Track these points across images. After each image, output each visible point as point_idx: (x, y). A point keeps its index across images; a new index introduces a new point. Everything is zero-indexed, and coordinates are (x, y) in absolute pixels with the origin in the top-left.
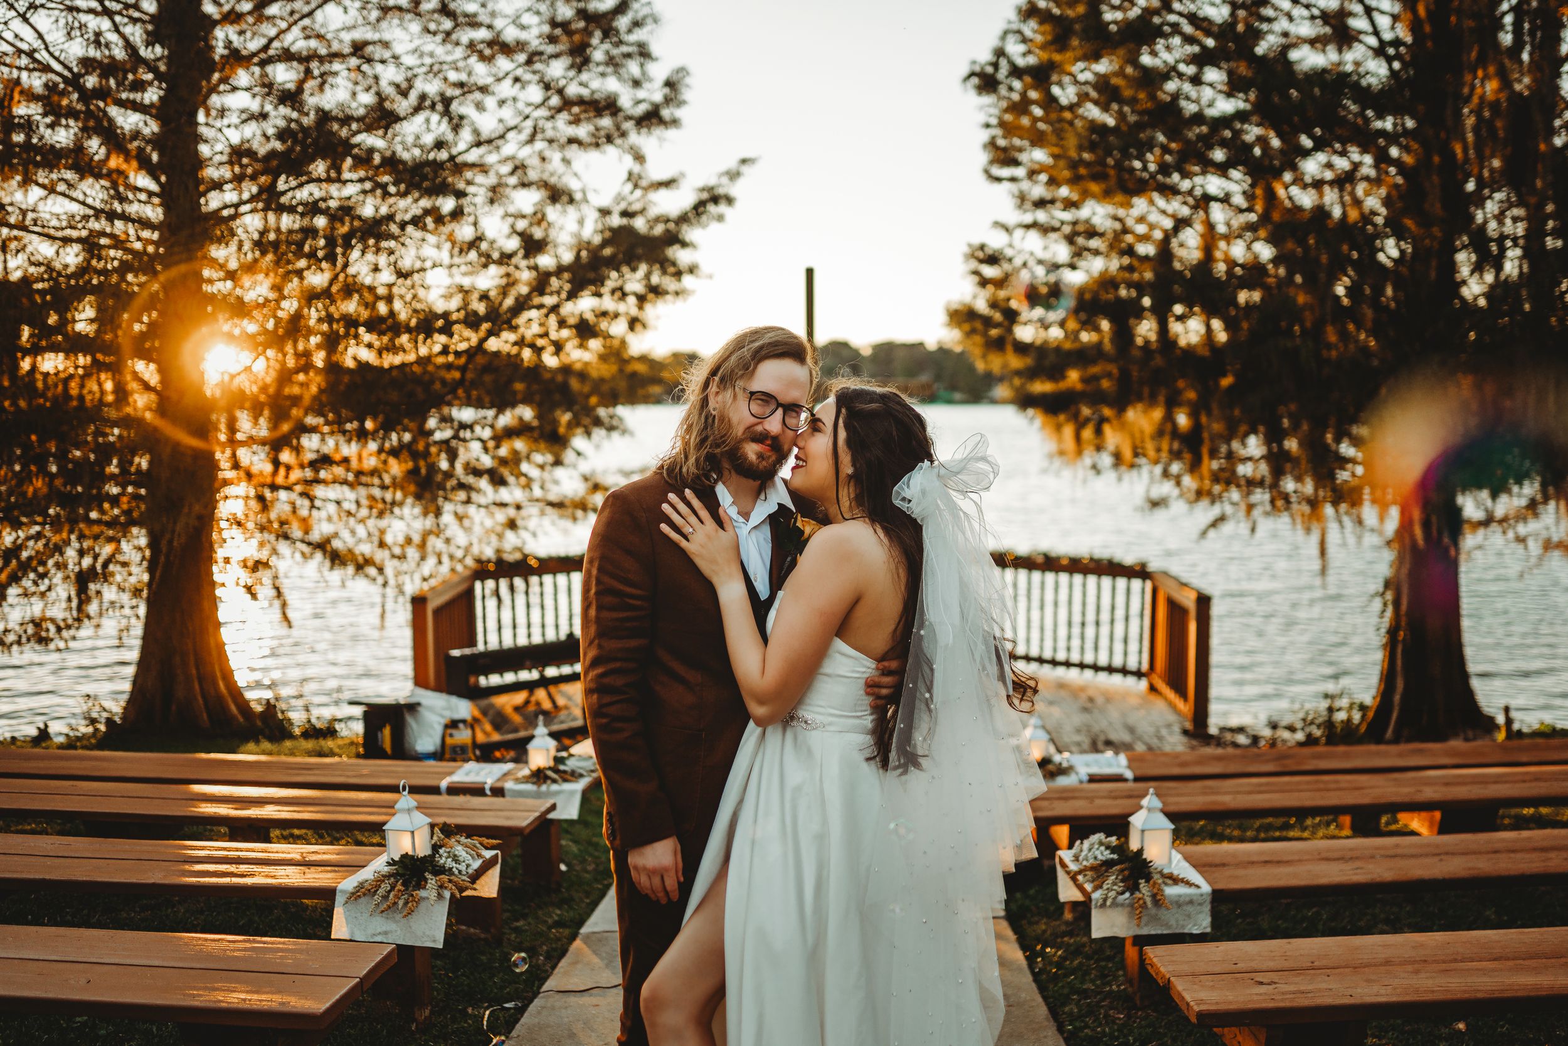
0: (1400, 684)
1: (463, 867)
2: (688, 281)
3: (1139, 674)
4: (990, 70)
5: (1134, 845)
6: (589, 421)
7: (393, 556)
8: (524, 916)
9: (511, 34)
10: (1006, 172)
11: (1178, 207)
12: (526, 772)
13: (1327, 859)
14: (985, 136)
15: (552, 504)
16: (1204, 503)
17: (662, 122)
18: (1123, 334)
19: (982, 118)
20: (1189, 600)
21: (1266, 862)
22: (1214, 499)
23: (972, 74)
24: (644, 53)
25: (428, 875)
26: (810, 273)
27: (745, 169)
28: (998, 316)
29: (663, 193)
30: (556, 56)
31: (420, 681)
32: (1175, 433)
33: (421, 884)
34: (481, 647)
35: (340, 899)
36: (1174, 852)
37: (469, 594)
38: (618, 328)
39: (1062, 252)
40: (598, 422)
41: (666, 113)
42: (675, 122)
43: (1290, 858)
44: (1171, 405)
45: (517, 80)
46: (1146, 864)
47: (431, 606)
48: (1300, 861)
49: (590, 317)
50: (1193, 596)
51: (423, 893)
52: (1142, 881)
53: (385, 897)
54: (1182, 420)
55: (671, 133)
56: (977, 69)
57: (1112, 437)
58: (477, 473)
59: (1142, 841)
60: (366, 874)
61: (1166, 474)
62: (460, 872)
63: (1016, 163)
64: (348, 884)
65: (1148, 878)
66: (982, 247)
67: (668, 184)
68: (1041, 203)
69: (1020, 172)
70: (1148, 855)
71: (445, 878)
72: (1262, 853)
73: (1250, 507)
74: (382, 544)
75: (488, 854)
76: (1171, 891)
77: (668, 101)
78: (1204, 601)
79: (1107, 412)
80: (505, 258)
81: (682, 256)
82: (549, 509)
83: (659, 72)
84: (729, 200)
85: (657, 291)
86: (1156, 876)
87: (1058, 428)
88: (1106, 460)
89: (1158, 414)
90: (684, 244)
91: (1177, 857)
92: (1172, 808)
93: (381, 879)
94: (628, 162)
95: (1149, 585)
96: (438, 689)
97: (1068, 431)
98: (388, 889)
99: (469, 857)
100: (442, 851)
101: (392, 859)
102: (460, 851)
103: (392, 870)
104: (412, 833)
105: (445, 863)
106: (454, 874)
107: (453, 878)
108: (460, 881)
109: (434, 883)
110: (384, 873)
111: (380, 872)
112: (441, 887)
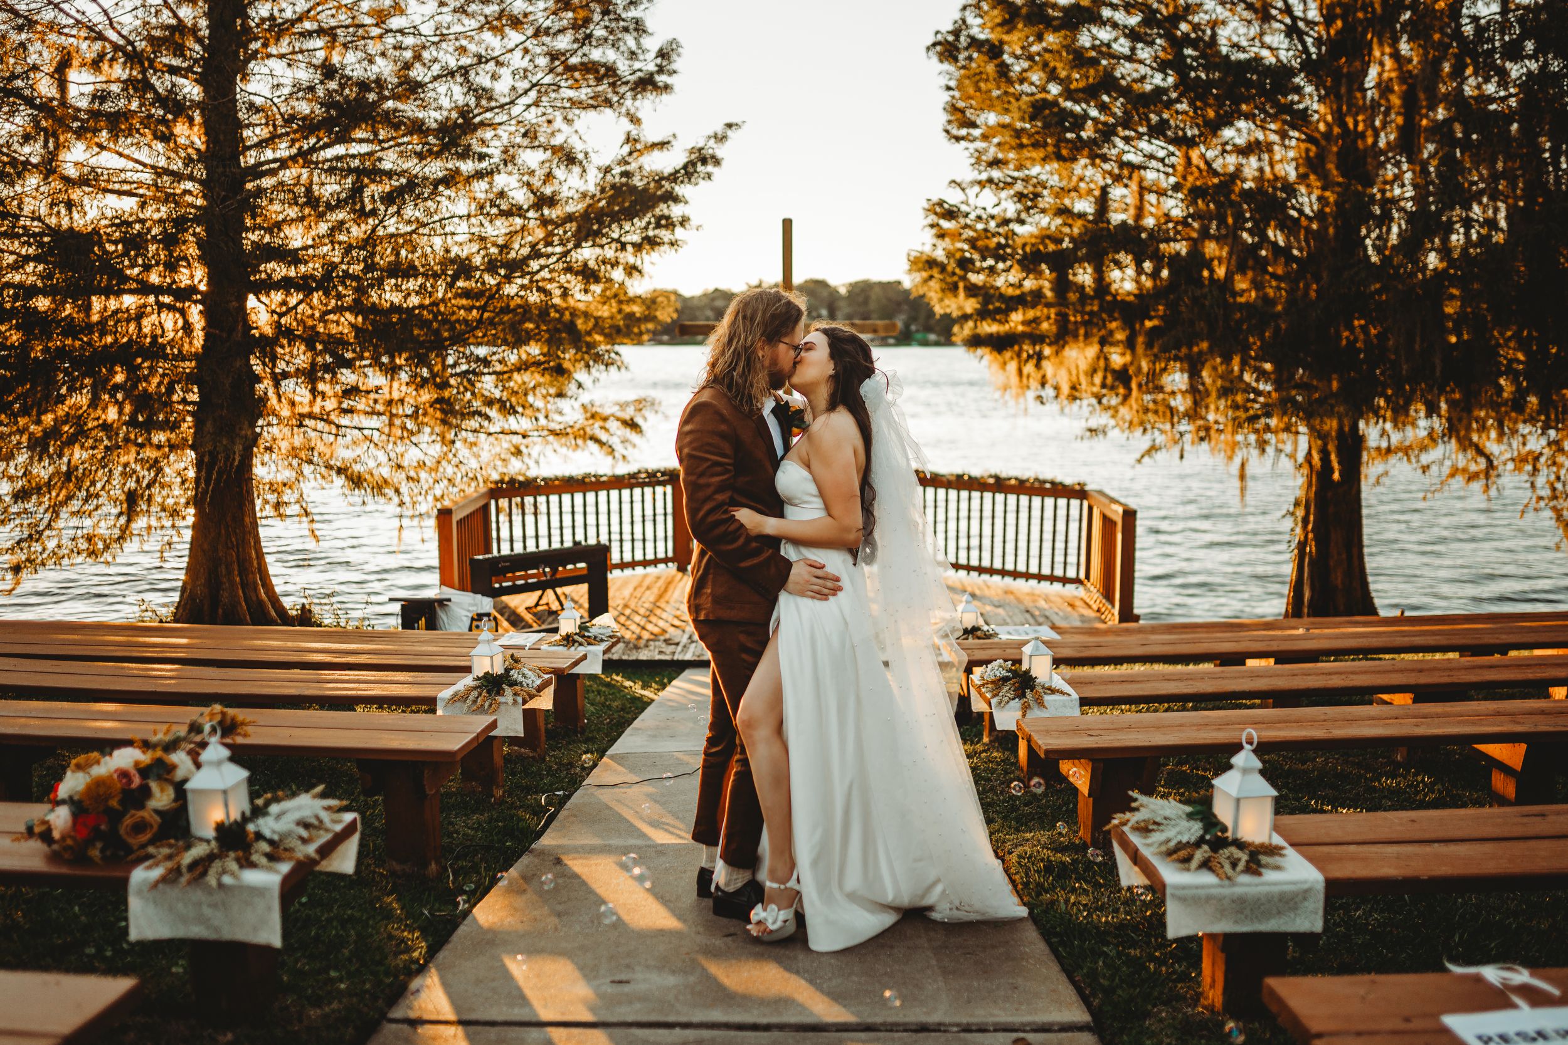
1: (530, 683)
2: (679, 232)
3: (1076, 582)
4: (951, 38)
5: (1025, 667)
6: (592, 357)
7: (409, 478)
10: (957, 132)
12: (557, 638)
14: (946, 97)
15: (553, 432)
16: (1138, 432)
17: (656, 87)
18: (1063, 281)
19: (944, 81)
20: (1118, 514)
22: (1146, 428)
23: (934, 45)
24: (639, 28)
25: (505, 687)
26: (787, 224)
27: (729, 133)
28: (954, 265)
29: (656, 153)
30: (562, 31)
31: (444, 582)
32: (1108, 369)
33: (500, 692)
34: (495, 553)
35: (440, 705)
36: (1053, 673)
37: (486, 508)
38: (618, 275)
39: (1011, 208)
40: (598, 358)
41: (661, 79)
42: (667, 88)
44: (1105, 344)
45: (526, 51)
46: (1033, 679)
47: (456, 518)
49: (592, 264)
50: (1120, 510)
51: (501, 699)
52: (1029, 691)
53: (475, 702)
54: (1116, 358)
55: (665, 97)
56: (939, 37)
57: (1052, 373)
58: (489, 402)
59: (1030, 664)
60: (459, 687)
62: (528, 685)
63: (973, 125)
64: (446, 694)
65: (1032, 688)
66: (941, 203)
67: (663, 145)
68: (995, 163)
69: (977, 132)
70: (1033, 673)
71: (518, 688)
73: (1178, 436)
75: (544, 677)
76: (1050, 697)
77: (661, 70)
78: (1130, 515)
79: (1047, 351)
80: (516, 211)
81: (676, 211)
82: (551, 438)
83: (652, 44)
84: (717, 162)
85: (652, 243)
86: (1038, 688)
87: (1004, 364)
89: (1092, 351)
90: (676, 199)
91: (1055, 675)
93: (470, 690)
94: (625, 125)
95: (1086, 504)
96: (462, 588)
97: (1012, 366)
98: (477, 695)
99: (534, 676)
100: (512, 672)
101: (477, 676)
102: (527, 671)
103: (476, 683)
104: (491, 657)
105: (517, 678)
106: (523, 686)
107: (525, 688)
108: (530, 691)
109: (509, 692)
110: (471, 686)
111: (468, 685)
112: (515, 694)
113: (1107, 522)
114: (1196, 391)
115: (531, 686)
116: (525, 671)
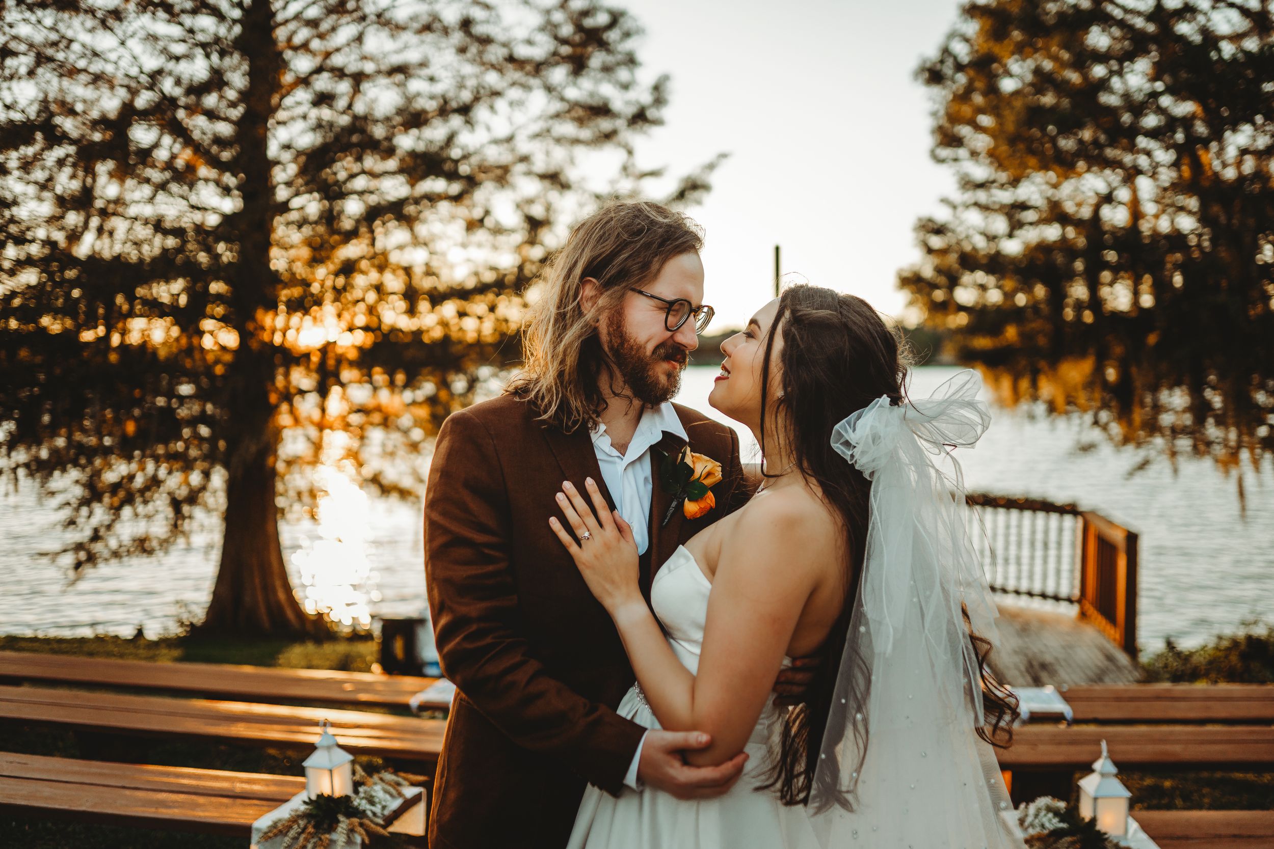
1: (378, 809)
3: (1070, 600)
4: (937, 66)
5: (1086, 812)
9: (522, 51)
10: (944, 152)
11: (1114, 177)
16: (1130, 448)
17: (646, 121)
18: (1057, 297)
20: (1118, 537)
21: (1235, 836)
22: (1139, 445)
23: (921, 69)
24: (631, 61)
25: (341, 818)
26: (777, 249)
27: (720, 162)
28: (942, 280)
30: (558, 64)
32: (1105, 385)
33: (332, 827)
35: (255, 838)
36: (1131, 821)
39: (1000, 224)
41: (651, 113)
42: (658, 122)
44: (1101, 359)
46: (1099, 835)
50: (1121, 534)
51: (333, 836)
54: (1111, 374)
55: (655, 130)
56: (926, 64)
57: (1047, 389)
59: (1095, 809)
60: (283, 812)
61: (1096, 423)
62: (374, 814)
63: (959, 144)
64: (263, 822)
66: (930, 220)
67: (654, 174)
68: (981, 186)
69: (963, 153)
70: (1102, 825)
71: (356, 821)
72: (1228, 824)
73: (1174, 454)
75: (410, 792)
77: (654, 103)
78: (1132, 539)
79: (1042, 364)
83: (645, 77)
84: (707, 188)
87: (997, 380)
89: (1088, 366)
91: (1134, 826)
92: (1120, 758)
93: (294, 820)
94: (622, 156)
95: (1080, 522)
97: (1006, 382)
98: (299, 830)
99: (388, 797)
100: (361, 789)
101: (310, 799)
102: (378, 791)
103: (307, 809)
104: (331, 771)
105: (359, 805)
106: (367, 817)
107: (366, 821)
108: (372, 825)
109: (345, 827)
110: (299, 813)
111: (296, 811)
112: (352, 831)
113: (1106, 548)
114: (1200, 410)
115: (379, 814)
116: (375, 791)
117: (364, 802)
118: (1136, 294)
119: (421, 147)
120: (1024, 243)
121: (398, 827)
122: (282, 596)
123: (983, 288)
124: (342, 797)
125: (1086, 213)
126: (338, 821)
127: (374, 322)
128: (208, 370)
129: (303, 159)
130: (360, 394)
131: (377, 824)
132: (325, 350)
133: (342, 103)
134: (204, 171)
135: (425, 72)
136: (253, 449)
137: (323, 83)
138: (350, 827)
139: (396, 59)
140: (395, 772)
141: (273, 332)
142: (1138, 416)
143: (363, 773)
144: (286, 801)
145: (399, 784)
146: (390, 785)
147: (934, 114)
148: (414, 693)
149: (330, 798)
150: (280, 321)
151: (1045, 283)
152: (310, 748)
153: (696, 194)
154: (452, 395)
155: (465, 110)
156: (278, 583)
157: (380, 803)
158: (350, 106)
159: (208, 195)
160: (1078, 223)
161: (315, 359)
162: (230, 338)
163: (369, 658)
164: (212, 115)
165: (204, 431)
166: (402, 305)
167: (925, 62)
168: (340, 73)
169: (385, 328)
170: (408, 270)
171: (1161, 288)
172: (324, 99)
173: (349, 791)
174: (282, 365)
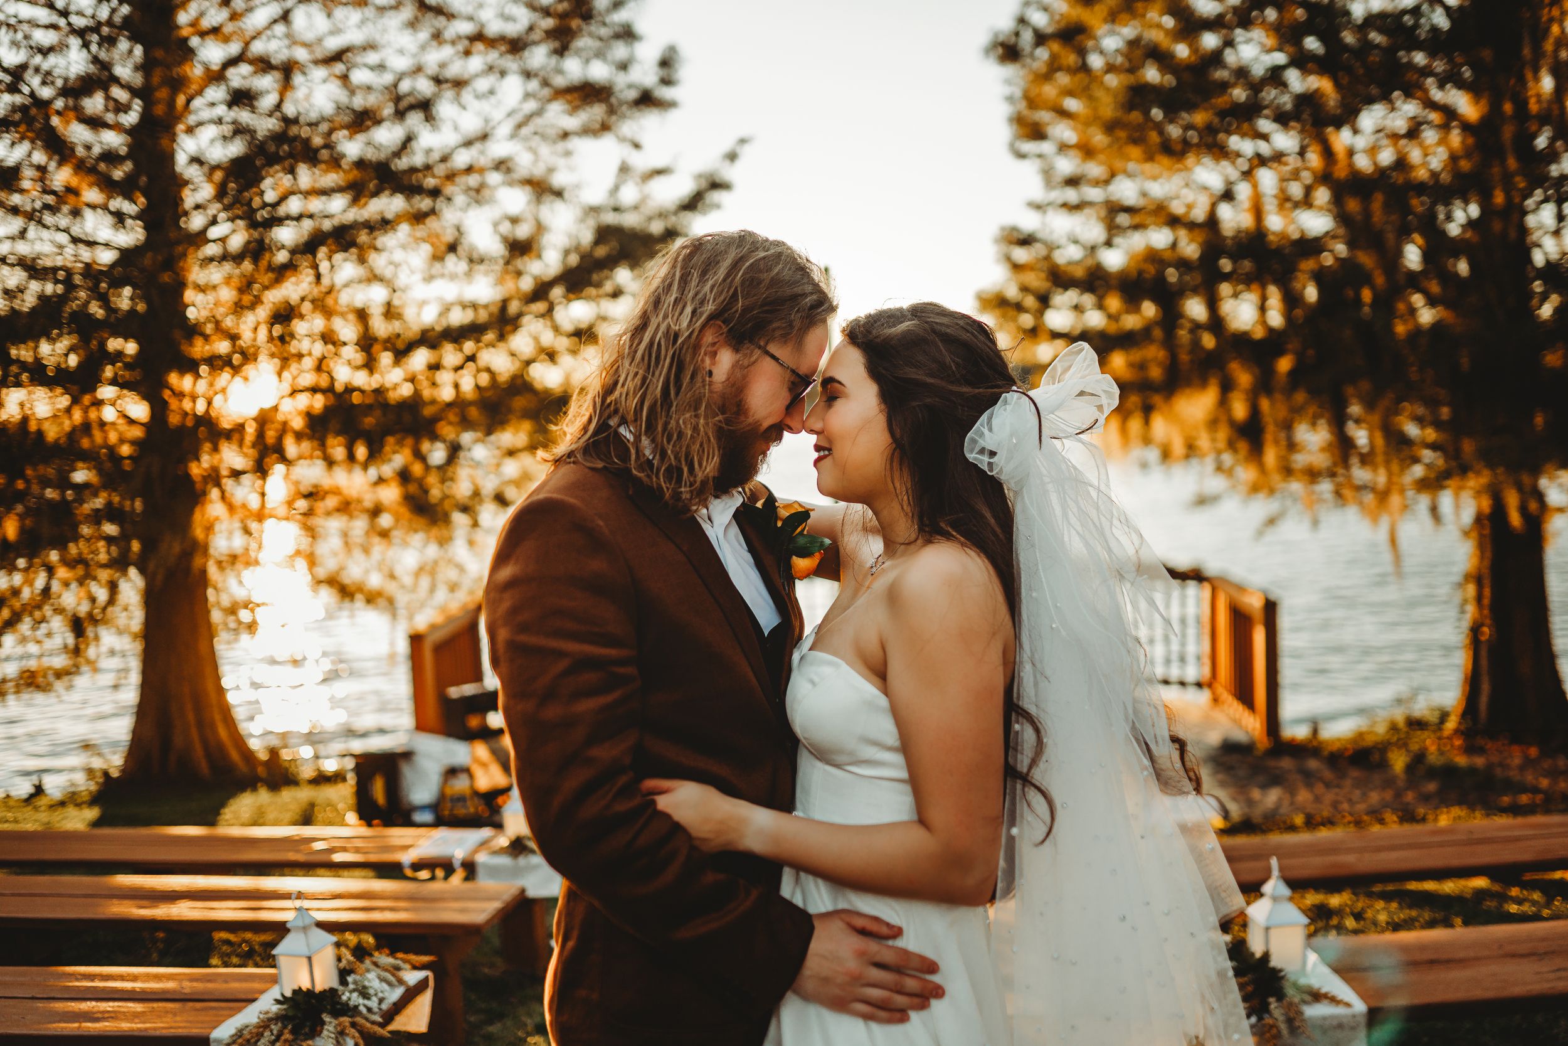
0: (1486, 687)
1: (373, 1003)
3: (1199, 685)
4: (1011, 39)
5: (1256, 946)
7: (402, 589)
8: (501, 1017)
9: (495, 27)
10: (1029, 147)
11: (1226, 169)
12: (503, 841)
13: (1514, 956)
14: (1009, 109)
16: (1260, 497)
17: (657, 104)
18: (1171, 316)
19: (1007, 90)
20: (1254, 603)
21: (1432, 962)
22: (1272, 491)
23: (995, 45)
24: (627, 34)
25: (326, 1018)
27: (743, 149)
28: (1030, 301)
29: (658, 182)
30: (538, 43)
31: (421, 726)
32: (1232, 422)
33: (315, 1031)
36: (1309, 952)
37: (473, 627)
39: (1096, 230)
41: (666, 93)
42: (670, 103)
43: (1462, 955)
44: (1227, 387)
46: (1275, 974)
47: (429, 645)
48: (1477, 959)
49: (586, 323)
50: (1258, 601)
52: (1272, 1000)
54: (1237, 408)
56: (999, 39)
57: (1160, 426)
59: (1267, 942)
60: (249, 1016)
61: (1218, 468)
62: (369, 1010)
63: (1044, 137)
64: (224, 1030)
65: (1280, 996)
66: (1015, 229)
67: (662, 172)
68: (1071, 181)
69: (1049, 147)
70: (1277, 961)
71: (346, 1020)
72: (1423, 947)
73: (1313, 503)
74: (392, 576)
75: (413, 977)
76: (1314, 1011)
77: (662, 82)
78: (1271, 608)
79: (1155, 399)
83: (647, 53)
84: (728, 187)
86: (1291, 992)
88: (1153, 455)
89: (1211, 398)
91: (1312, 958)
93: (265, 1024)
94: (621, 151)
95: (1207, 589)
96: (439, 731)
98: (273, 1037)
99: (385, 986)
100: (350, 979)
101: (283, 995)
102: (372, 980)
103: (279, 1009)
104: (309, 959)
105: (349, 999)
106: (360, 1014)
107: (358, 1020)
108: (368, 1025)
109: (331, 1028)
110: (270, 1015)
111: (267, 1013)
112: (342, 1033)
113: (1240, 620)
114: (1343, 446)
115: (376, 1010)
116: (369, 981)
117: (355, 995)
118: (1263, 309)
119: (371, 155)
120: (1127, 253)
121: (401, 1023)
122: (223, 733)
123: (1078, 308)
124: (325, 990)
125: (1199, 214)
126: (323, 1023)
127: (324, 382)
128: (112, 453)
129: (218, 175)
130: (311, 472)
131: (373, 1023)
132: (263, 419)
133: (268, 101)
134: (92, 195)
135: (372, 58)
136: (177, 548)
137: (239, 76)
138: (339, 1029)
139: (333, 44)
140: (392, 954)
141: (194, 398)
142: (1271, 456)
143: (352, 959)
144: (254, 1000)
145: (398, 969)
146: (386, 970)
147: (1010, 99)
148: (406, 848)
149: (310, 993)
150: (202, 386)
151: (1155, 300)
152: (281, 929)
153: (716, 196)
154: (427, 468)
155: (425, 106)
156: (217, 717)
157: (376, 995)
158: (278, 106)
159: (97, 225)
160: (1192, 226)
161: (251, 430)
162: (139, 410)
163: (341, 806)
164: (95, 123)
165: (110, 529)
166: (359, 357)
167: (996, 35)
168: (264, 65)
169: (339, 387)
170: (362, 315)
171: (1291, 300)
172: (242, 98)
173: (334, 982)
174: (207, 439)
